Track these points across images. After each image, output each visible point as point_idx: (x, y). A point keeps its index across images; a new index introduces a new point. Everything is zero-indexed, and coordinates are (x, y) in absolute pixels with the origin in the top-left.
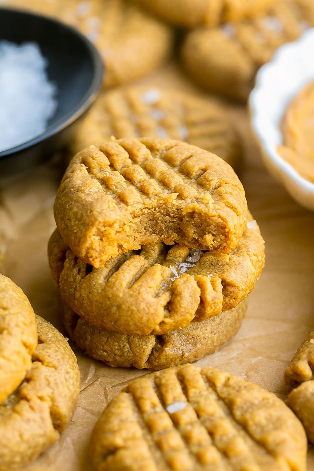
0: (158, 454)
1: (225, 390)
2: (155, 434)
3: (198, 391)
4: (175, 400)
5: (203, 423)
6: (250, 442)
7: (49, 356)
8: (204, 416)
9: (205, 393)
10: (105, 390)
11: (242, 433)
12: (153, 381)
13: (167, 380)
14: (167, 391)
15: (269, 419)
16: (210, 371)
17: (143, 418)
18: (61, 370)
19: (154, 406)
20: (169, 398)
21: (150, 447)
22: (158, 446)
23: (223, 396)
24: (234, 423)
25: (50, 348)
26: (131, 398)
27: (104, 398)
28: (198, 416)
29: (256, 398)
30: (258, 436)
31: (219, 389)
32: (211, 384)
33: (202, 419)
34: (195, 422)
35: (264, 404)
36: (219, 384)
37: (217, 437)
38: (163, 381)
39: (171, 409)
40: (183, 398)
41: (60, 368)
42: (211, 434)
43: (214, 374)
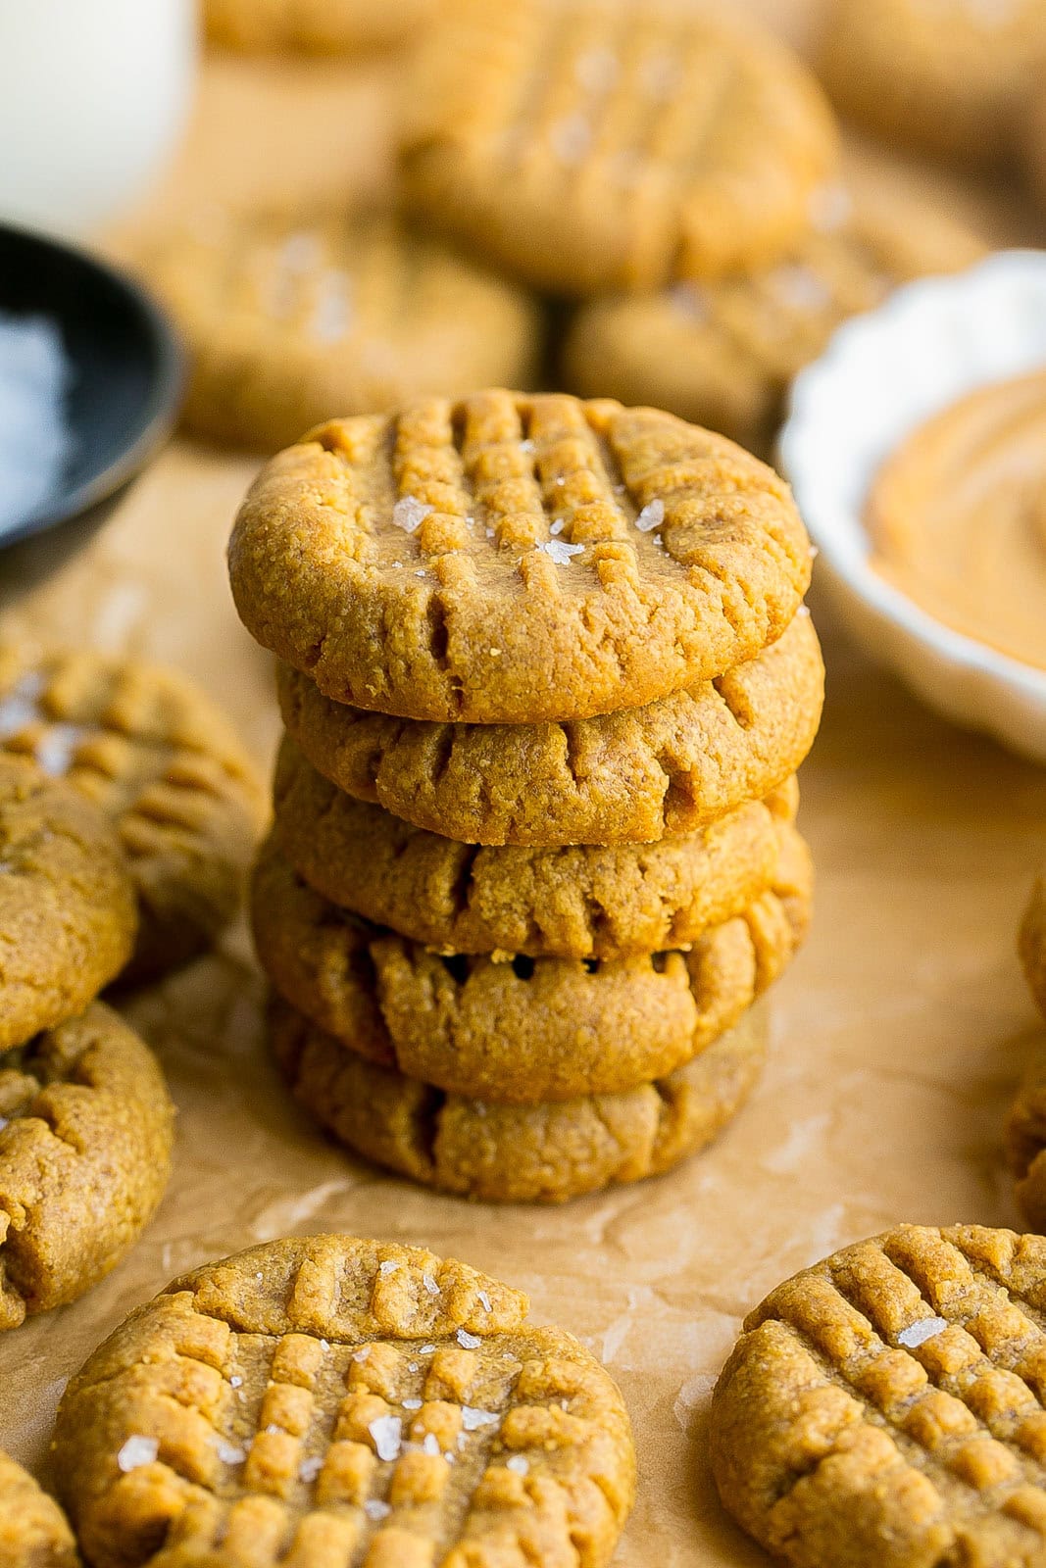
1: (1020, 1272)
2: (891, 1408)
3: (957, 1287)
4: (909, 1317)
5: (999, 1359)
7: (77, 1116)
8: (998, 1344)
9: (976, 1288)
13: (873, 1271)
14: (882, 1297)
16: (966, 1234)
17: (841, 1373)
18: (92, 1159)
19: (862, 1341)
22: (913, 1434)
23: (1021, 1288)
25: (90, 1101)
26: (793, 1331)
28: (983, 1346)
31: (1004, 1275)
32: (982, 1264)
33: (993, 1352)
34: (981, 1363)
36: (1002, 1262)
41: (91, 1154)
42: (1031, 1384)
43: (981, 1238)
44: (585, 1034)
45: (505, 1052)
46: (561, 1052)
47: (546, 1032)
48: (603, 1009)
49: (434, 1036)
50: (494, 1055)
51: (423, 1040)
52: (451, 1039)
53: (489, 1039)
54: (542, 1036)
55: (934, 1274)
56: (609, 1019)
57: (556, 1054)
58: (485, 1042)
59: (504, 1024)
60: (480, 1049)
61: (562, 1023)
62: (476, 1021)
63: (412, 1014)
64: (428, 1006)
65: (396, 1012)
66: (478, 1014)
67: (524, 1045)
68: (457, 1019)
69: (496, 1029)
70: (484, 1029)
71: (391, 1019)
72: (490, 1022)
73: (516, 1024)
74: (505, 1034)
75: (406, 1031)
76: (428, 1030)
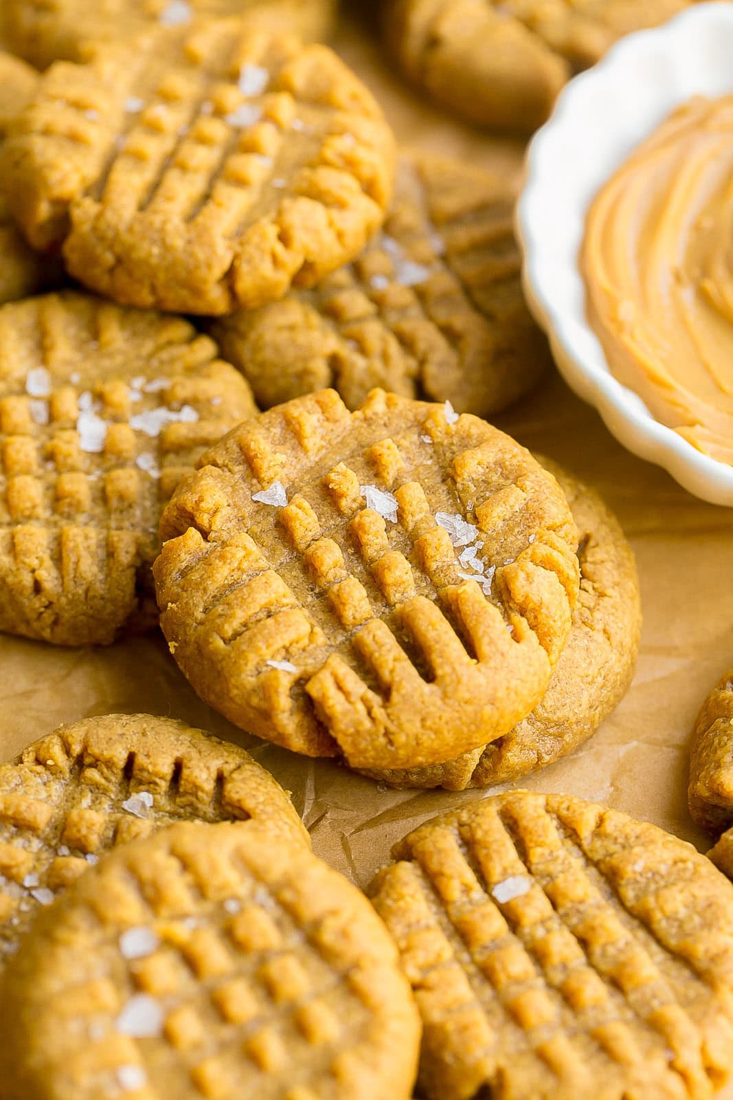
0: (488, 992)
1: (598, 843)
2: (476, 949)
3: (547, 852)
4: (505, 873)
5: (564, 918)
6: (660, 956)
8: (566, 905)
9: (561, 853)
10: (343, 837)
11: (642, 934)
12: (456, 832)
13: (486, 833)
14: (488, 856)
15: (692, 906)
16: (564, 806)
17: (447, 913)
19: (467, 890)
20: (495, 871)
21: (470, 978)
22: (486, 974)
23: (596, 857)
24: (623, 915)
26: (419, 872)
27: (344, 856)
28: (555, 906)
29: (663, 861)
30: (673, 942)
31: (586, 843)
32: (570, 832)
33: (561, 911)
34: (550, 918)
35: (678, 874)
36: (586, 833)
37: (597, 950)
38: (479, 834)
39: (501, 894)
40: (521, 867)
42: (584, 943)
43: (574, 811)
44: (488, 710)
45: (433, 740)
46: (473, 728)
47: (460, 718)
48: (495, 689)
49: (377, 743)
50: (425, 745)
51: (370, 748)
52: (391, 742)
53: (420, 736)
54: (458, 722)
55: (531, 841)
56: (501, 694)
57: (469, 731)
58: (417, 738)
59: (429, 723)
60: (414, 743)
61: (469, 708)
62: (407, 726)
63: (358, 732)
64: (367, 724)
65: (346, 735)
66: (409, 721)
67: (446, 732)
68: (392, 728)
69: (423, 726)
70: (415, 731)
71: (341, 740)
72: (418, 724)
73: (437, 720)
74: (431, 729)
75: (354, 744)
76: (372, 740)
